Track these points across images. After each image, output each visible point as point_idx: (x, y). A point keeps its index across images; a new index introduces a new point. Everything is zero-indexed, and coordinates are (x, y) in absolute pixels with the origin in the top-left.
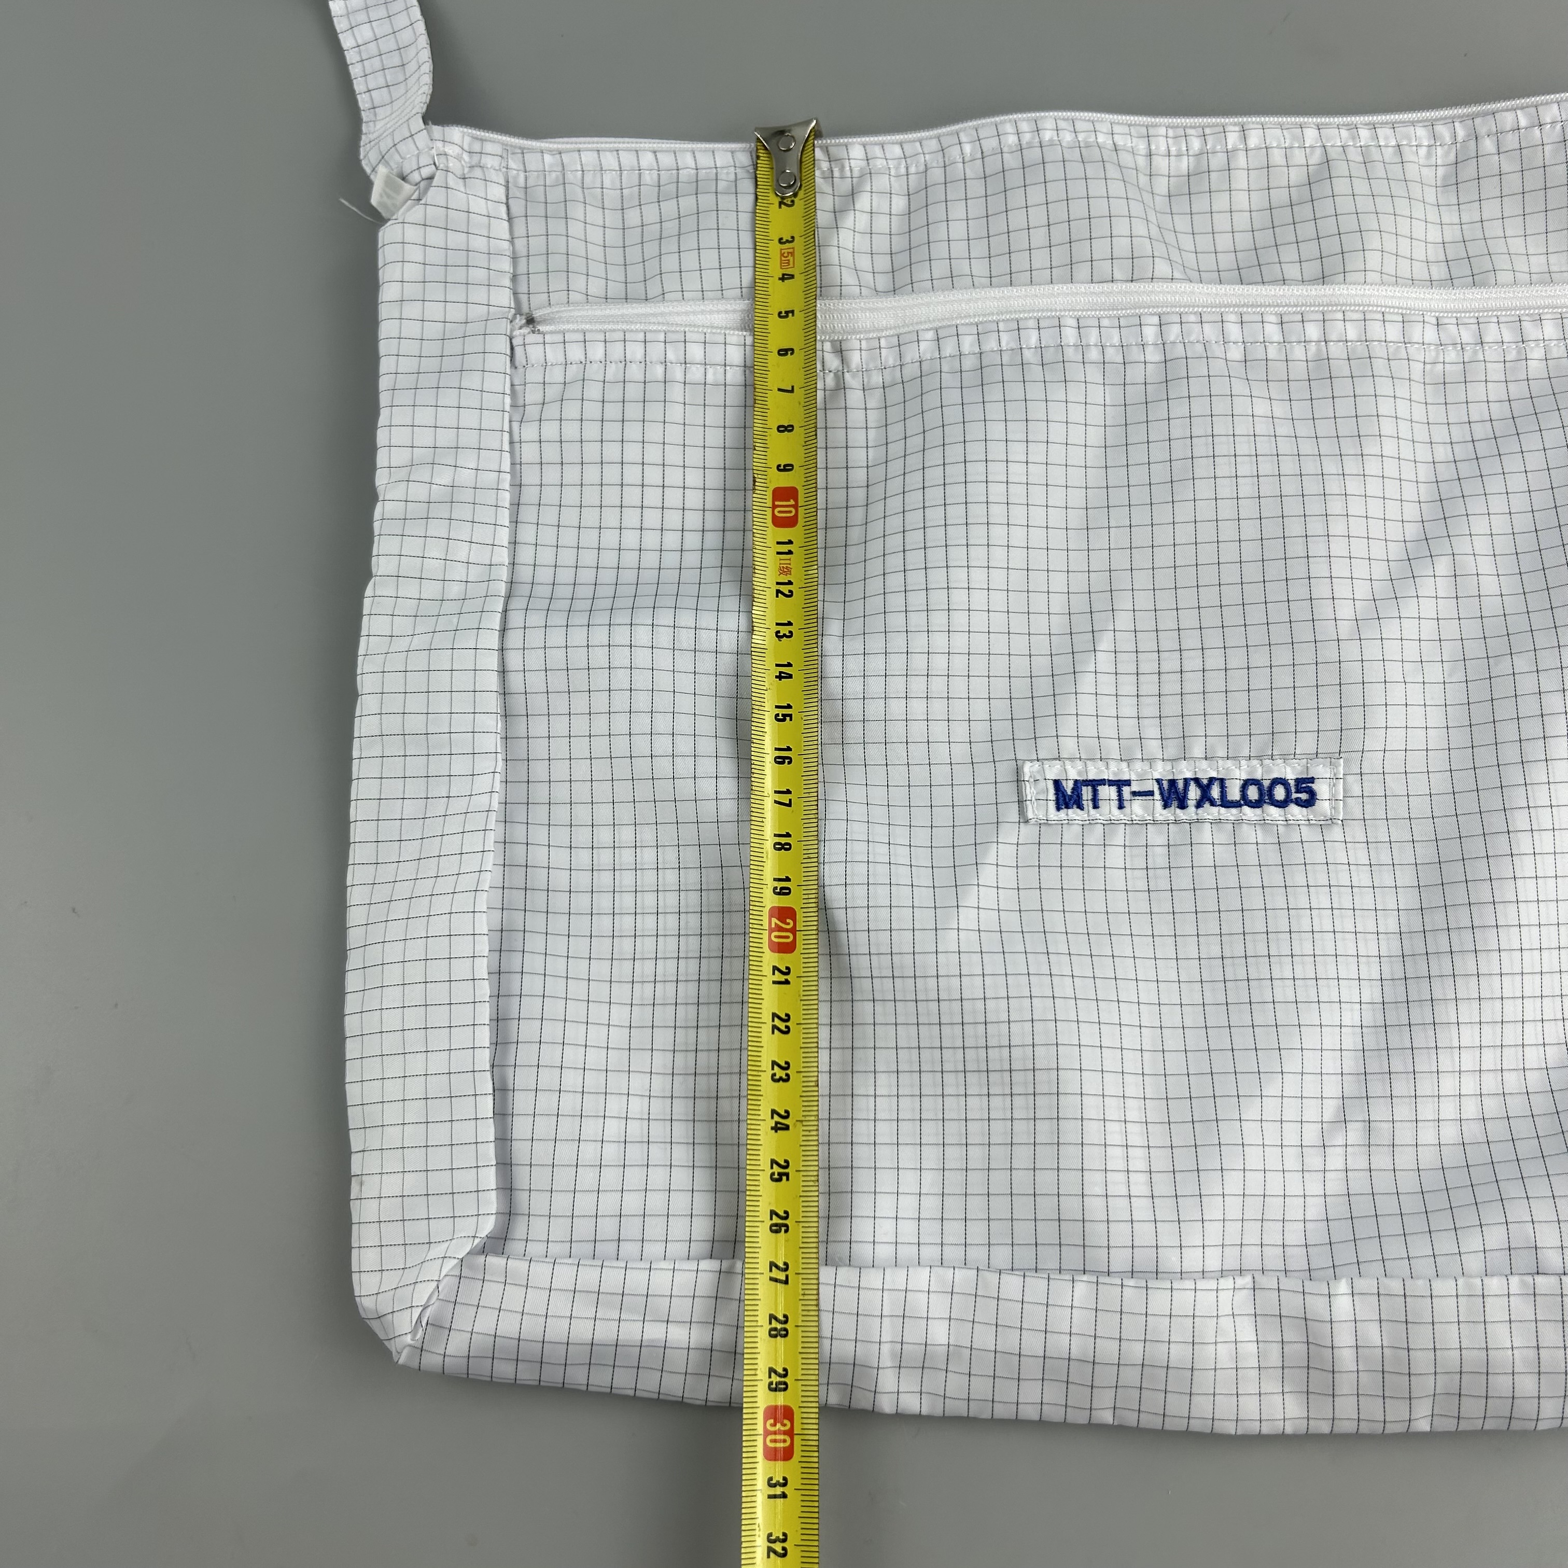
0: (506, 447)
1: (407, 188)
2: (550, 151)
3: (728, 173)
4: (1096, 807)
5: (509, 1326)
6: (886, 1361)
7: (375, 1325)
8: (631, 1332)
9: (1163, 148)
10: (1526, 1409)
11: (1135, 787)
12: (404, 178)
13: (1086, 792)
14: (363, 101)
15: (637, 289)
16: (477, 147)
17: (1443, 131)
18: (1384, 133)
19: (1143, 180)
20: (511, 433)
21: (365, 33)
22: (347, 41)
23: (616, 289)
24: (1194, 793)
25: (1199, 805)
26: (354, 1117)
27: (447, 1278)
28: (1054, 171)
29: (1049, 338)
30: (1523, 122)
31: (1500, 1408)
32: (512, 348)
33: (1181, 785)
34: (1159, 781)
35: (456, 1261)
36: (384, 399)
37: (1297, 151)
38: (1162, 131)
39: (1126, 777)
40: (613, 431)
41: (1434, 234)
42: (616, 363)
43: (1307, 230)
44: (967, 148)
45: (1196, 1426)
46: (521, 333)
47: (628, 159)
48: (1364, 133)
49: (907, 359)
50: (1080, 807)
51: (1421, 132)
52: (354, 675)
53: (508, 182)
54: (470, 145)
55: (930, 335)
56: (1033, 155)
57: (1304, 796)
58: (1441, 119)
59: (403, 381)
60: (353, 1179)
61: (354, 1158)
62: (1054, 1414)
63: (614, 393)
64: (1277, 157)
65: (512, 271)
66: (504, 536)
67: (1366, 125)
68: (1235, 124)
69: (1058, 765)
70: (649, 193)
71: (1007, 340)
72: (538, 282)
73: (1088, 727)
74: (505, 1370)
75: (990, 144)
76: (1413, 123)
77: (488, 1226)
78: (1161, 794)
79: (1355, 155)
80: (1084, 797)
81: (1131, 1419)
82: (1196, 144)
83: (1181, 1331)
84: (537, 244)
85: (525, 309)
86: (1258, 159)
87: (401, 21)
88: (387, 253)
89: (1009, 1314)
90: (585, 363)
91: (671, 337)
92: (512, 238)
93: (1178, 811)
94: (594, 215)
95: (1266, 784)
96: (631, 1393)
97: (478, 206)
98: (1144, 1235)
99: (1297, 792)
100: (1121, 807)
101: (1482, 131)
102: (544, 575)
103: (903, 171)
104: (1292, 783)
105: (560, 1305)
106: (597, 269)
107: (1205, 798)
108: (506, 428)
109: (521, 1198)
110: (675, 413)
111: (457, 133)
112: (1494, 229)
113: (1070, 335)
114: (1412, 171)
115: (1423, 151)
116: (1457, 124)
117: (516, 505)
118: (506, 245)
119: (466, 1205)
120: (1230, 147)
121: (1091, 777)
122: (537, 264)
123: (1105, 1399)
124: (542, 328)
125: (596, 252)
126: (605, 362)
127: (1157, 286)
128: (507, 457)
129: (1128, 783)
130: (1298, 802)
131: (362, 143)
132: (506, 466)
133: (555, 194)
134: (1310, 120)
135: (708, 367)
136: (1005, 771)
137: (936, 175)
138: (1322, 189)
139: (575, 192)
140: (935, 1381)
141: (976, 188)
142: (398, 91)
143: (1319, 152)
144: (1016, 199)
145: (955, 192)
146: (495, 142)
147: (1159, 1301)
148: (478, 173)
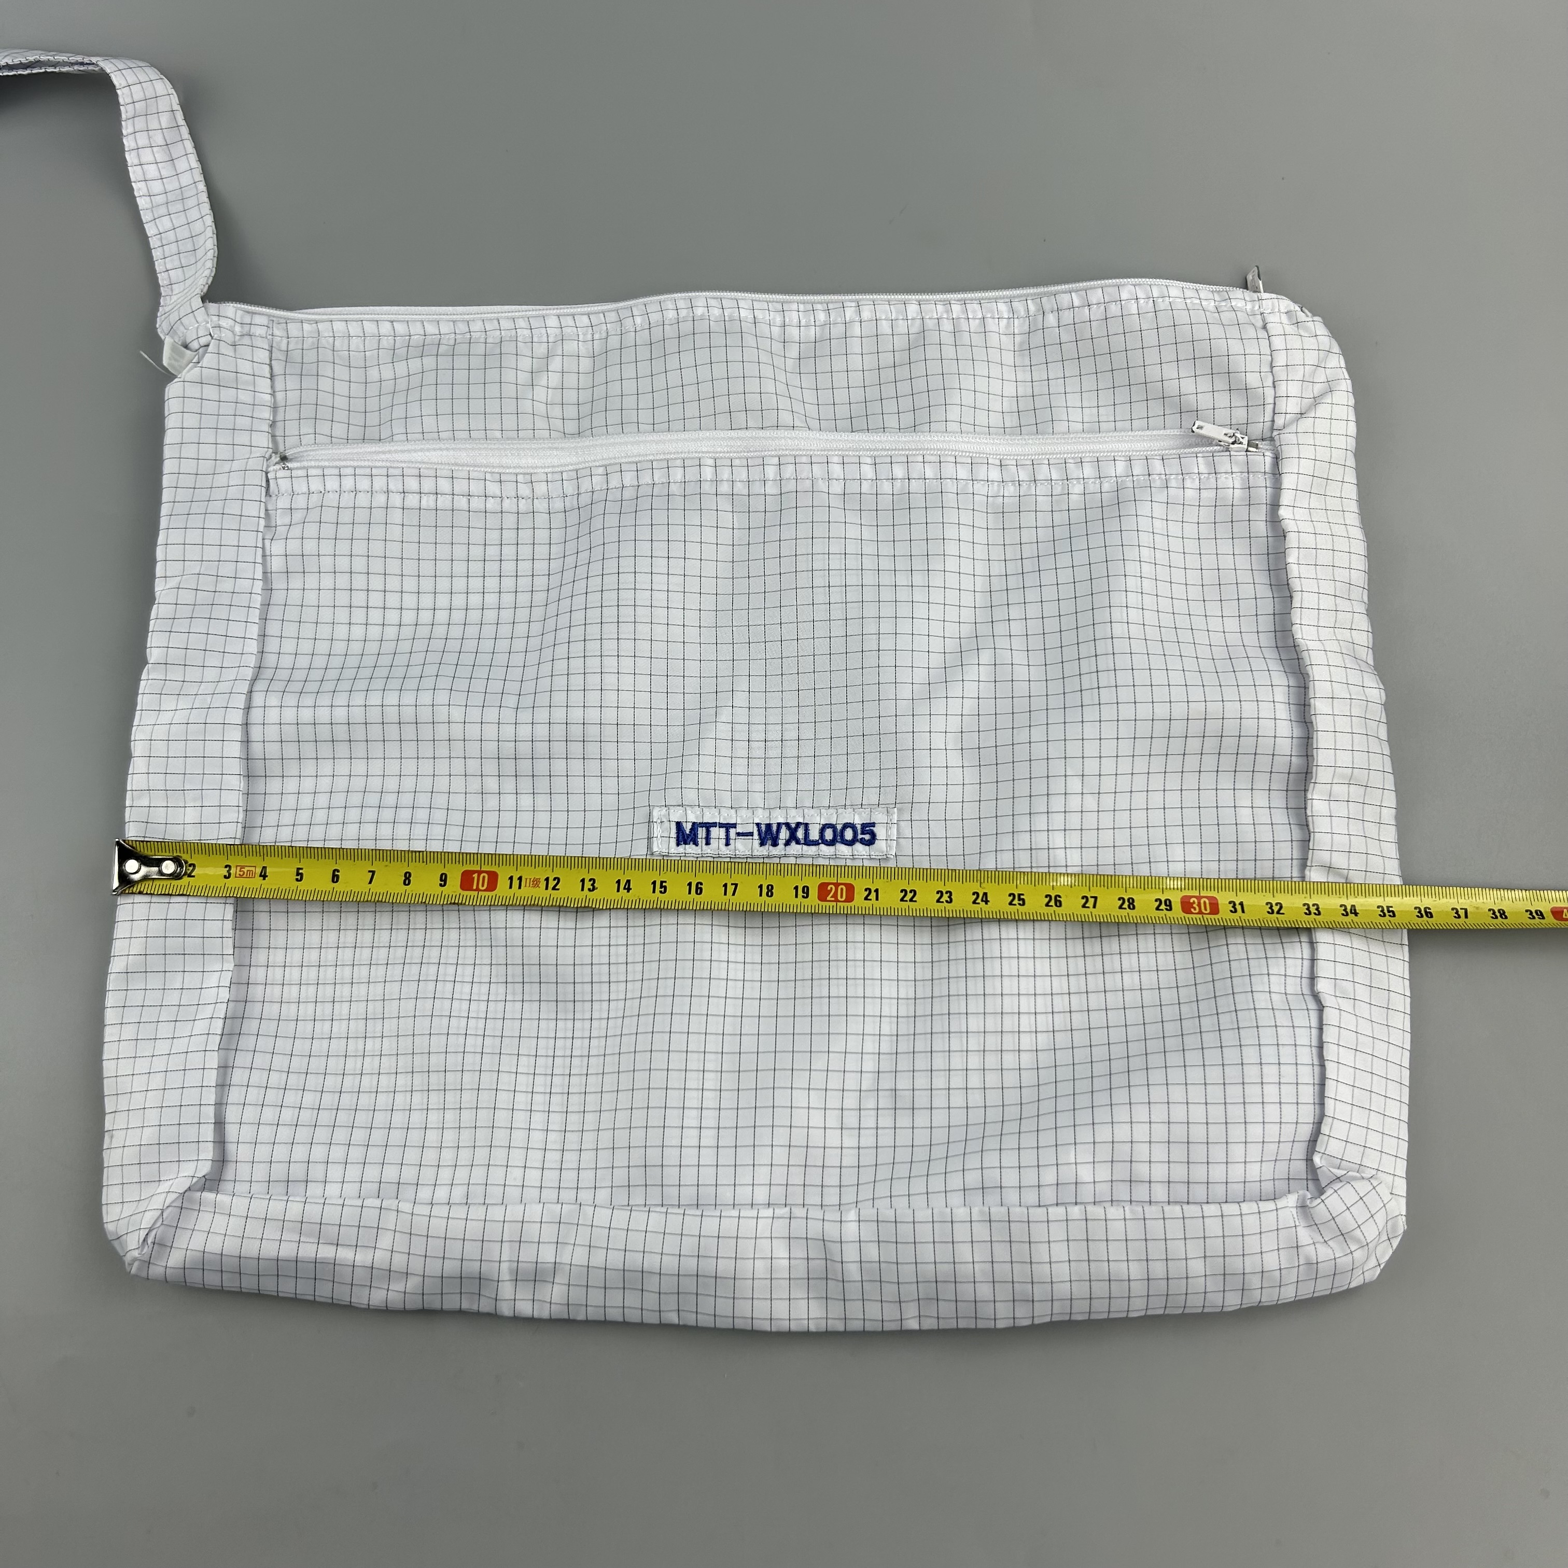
0: (259, 559)
1: (188, 353)
2: (309, 321)
3: (449, 339)
4: (708, 843)
5: (214, 1246)
6: (505, 1275)
7: (116, 1244)
8: (308, 1251)
9: (796, 321)
10: (986, 1311)
11: (740, 829)
12: (186, 346)
13: (702, 832)
14: (162, 279)
15: (372, 433)
16: (247, 319)
17: (1019, 306)
18: (973, 308)
19: (777, 347)
20: (263, 548)
21: (165, 223)
22: (150, 230)
23: (356, 432)
24: (784, 834)
25: (787, 843)
26: (108, 1086)
27: (170, 1209)
28: (702, 341)
29: (692, 474)
30: (1077, 303)
31: (965, 1309)
32: (268, 481)
33: (774, 828)
34: (758, 825)
35: (177, 1195)
36: (163, 523)
37: (901, 322)
38: (795, 306)
39: (733, 821)
40: (343, 547)
41: (1010, 390)
42: (349, 492)
43: (904, 388)
44: (638, 320)
45: (739, 1324)
46: (276, 470)
47: (370, 328)
48: (957, 309)
49: (582, 490)
50: (696, 844)
51: (1003, 307)
52: (128, 741)
53: (272, 347)
54: (242, 317)
55: (601, 470)
56: (686, 327)
57: (867, 837)
58: (1019, 296)
59: (179, 508)
60: (106, 1134)
61: (108, 1118)
62: (633, 1316)
63: (346, 516)
64: (885, 327)
65: (271, 419)
66: (254, 631)
67: (958, 300)
68: (851, 301)
69: (680, 811)
70: (385, 356)
71: (659, 477)
72: (292, 429)
73: (707, 781)
74: (213, 1280)
75: (655, 317)
76: (996, 300)
77: (205, 1168)
78: (760, 834)
79: (947, 326)
80: (700, 836)
81: (690, 1320)
82: (821, 317)
83: (727, 1248)
84: (293, 397)
85: (281, 449)
86: (869, 329)
87: (194, 214)
88: (172, 405)
89: (600, 1237)
90: (323, 493)
91: (391, 472)
92: (274, 392)
93: (771, 848)
94: (342, 372)
95: (839, 827)
96: (312, 1298)
97: (245, 367)
98: (708, 1175)
99: (863, 833)
100: (727, 844)
101: (1047, 307)
102: (286, 661)
103: (589, 337)
104: (859, 827)
105: (254, 1229)
106: (341, 416)
107: (793, 838)
108: (260, 545)
109: (231, 1148)
110: (395, 532)
111: (231, 309)
112: (1057, 386)
113: (708, 473)
114: (993, 340)
115: (1003, 323)
116: (1029, 302)
117: (266, 605)
118: (268, 398)
119: (188, 1152)
120: (848, 319)
121: (705, 821)
122: (292, 413)
123: (670, 1303)
124: (290, 465)
125: (341, 402)
126: (340, 492)
127: (781, 433)
128: (259, 568)
129: (734, 826)
130: (862, 842)
131: (159, 314)
132: (259, 575)
133: (310, 356)
134: (914, 297)
135: (422, 495)
136: (641, 815)
137: (614, 342)
138: (917, 354)
139: (327, 355)
140: (544, 1292)
141: (644, 353)
142: (189, 272)
143: (918, 323)
144: (673, 362)
145: (628, 355)
146: (262, 315)
147: (710, 1226)
148: (246, 340)
